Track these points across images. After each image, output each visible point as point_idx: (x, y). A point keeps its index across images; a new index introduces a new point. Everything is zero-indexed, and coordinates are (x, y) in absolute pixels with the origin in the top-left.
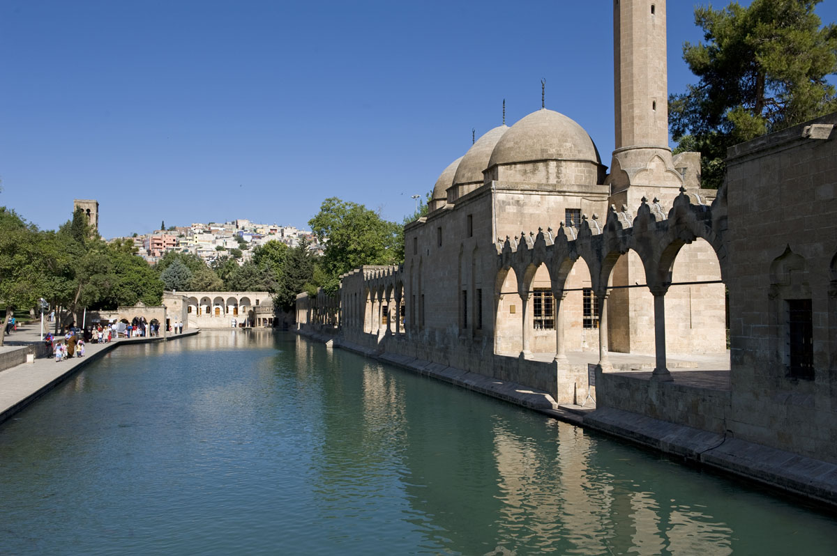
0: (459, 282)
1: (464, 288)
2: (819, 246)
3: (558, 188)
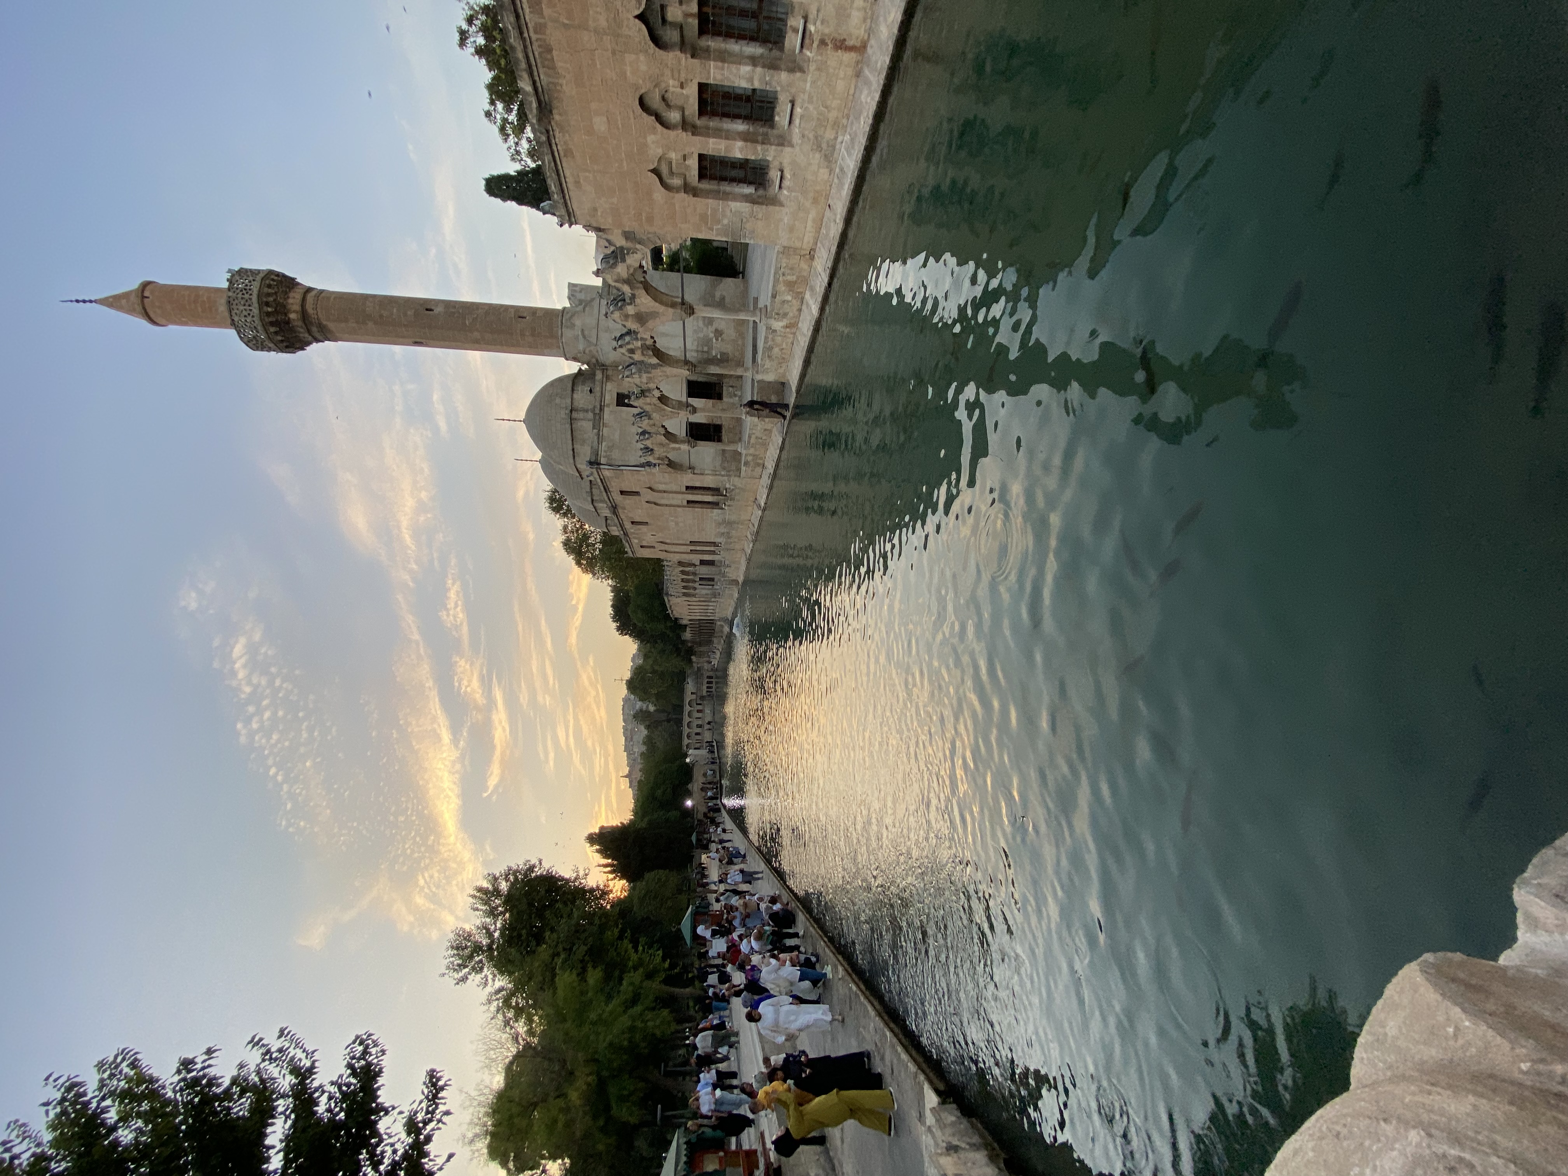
0: (679, 506)
1: (685, 503)
2: (651, 138)
3: (597, 411)
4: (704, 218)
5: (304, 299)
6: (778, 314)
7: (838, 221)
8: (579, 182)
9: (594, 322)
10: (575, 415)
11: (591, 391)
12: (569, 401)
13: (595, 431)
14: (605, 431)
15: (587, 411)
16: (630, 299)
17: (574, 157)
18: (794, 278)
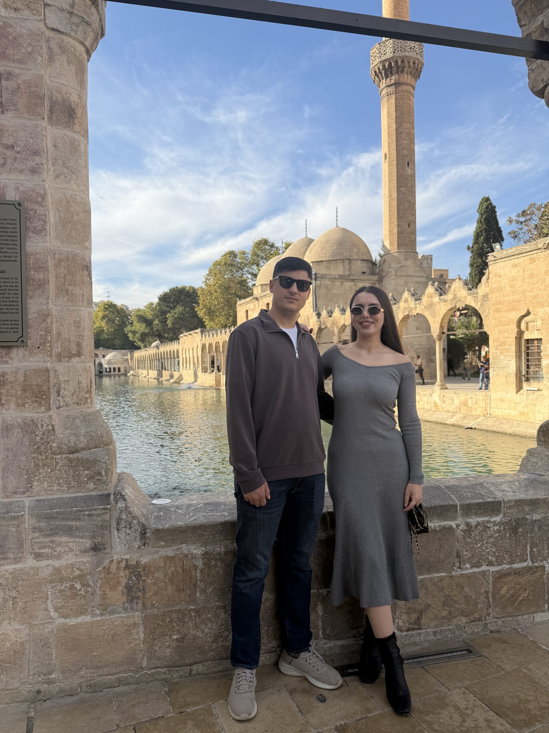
3: (351, 277)
4: (503, 344)
5: (407, 84)
6: (444, 397)
7: (512, 429)
8: (516, 267)
9: (410, 273)
10: (347, 262)
11: (364, 273)
12: (356, 257)
13: (338, 276)
14: (338, 283)
15: (350, 270)
16: (443, 299)
17: (530, 263)
18: (470, 405)
